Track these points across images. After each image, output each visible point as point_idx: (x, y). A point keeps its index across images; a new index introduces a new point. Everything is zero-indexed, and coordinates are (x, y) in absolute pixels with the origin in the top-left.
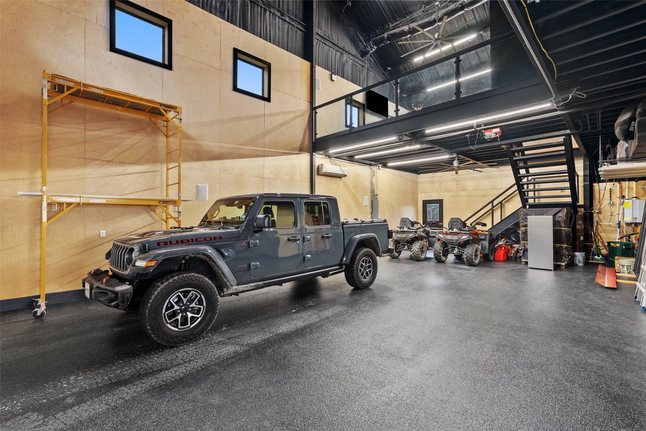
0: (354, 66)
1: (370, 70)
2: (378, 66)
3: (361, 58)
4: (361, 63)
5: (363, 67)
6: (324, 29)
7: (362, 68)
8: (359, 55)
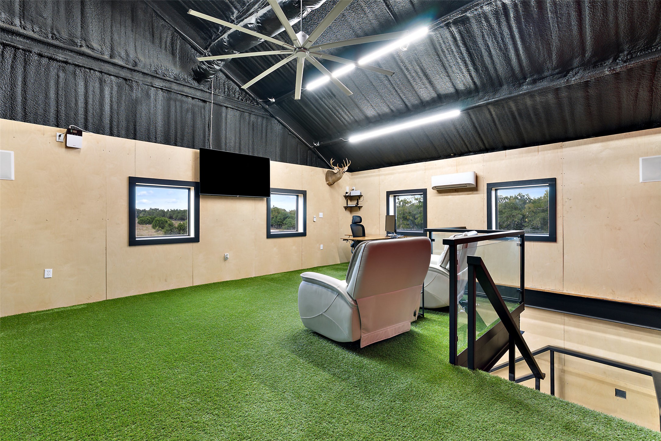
0: (172, 103)
1: (227, 107)
2: (250, 95)
3: (195, 84)
4: (199, 94)
5: (205, 101)
6: (49, 21)
7: (201, 104)
8: (190, 79)
